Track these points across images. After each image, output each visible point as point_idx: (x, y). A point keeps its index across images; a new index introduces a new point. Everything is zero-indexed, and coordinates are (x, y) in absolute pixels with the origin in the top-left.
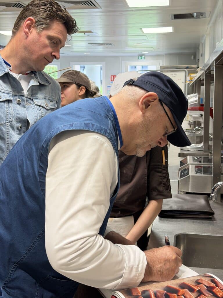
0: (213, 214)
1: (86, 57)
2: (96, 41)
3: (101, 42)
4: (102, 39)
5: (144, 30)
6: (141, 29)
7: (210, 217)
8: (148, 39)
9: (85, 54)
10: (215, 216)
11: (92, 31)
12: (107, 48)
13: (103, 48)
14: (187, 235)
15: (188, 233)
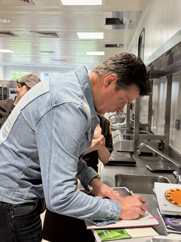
0: (135, 163)
1: (49, 68)
2: (57, 58)
3: (59, 59)
4: (60, 57)
5: (87, 52)
6: (85, 52)
7: (134, 165)
8: (89, 58)
9: (49, 66)
10: (137, 165)
11: (54, 52)
12: (63, 63)
13: (60, 63)
14: (122, 175)
15: (122, 174)
